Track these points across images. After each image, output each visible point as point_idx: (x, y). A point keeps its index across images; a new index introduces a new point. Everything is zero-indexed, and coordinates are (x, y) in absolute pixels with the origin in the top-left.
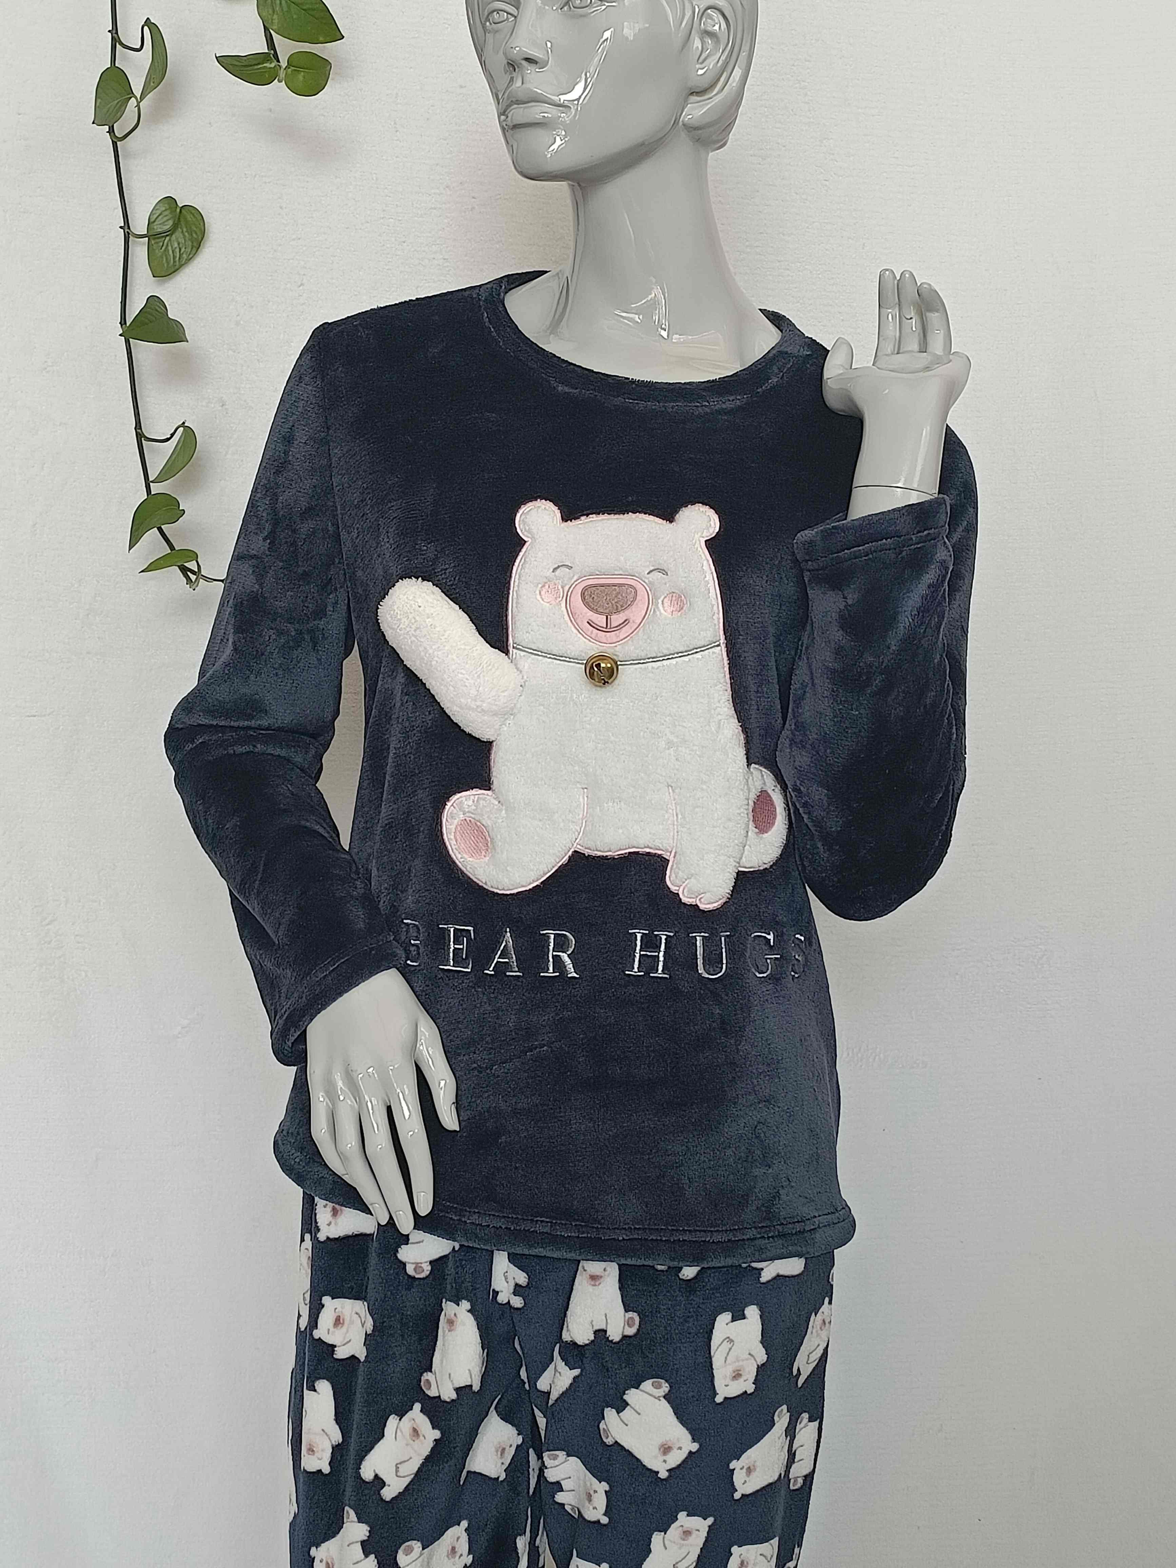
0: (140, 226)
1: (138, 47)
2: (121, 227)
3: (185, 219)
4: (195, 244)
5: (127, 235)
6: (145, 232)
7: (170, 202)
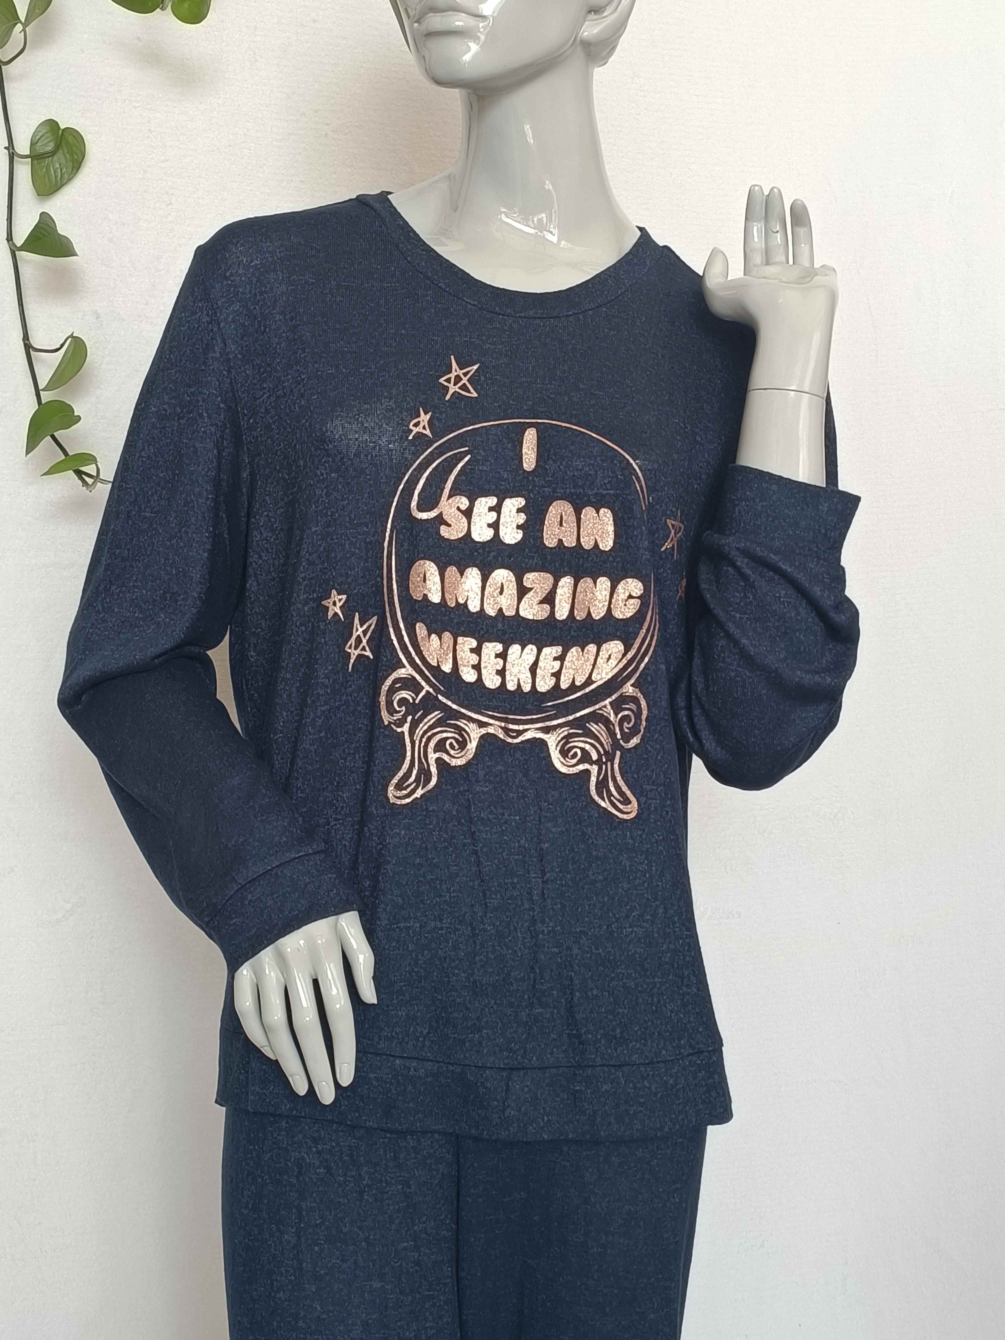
0: (23, 146)
2: (5, 148)
3: (66, 141)
4: (75, 164)
5: (12, 155)
6: (28, 153)
7: (52, 124)
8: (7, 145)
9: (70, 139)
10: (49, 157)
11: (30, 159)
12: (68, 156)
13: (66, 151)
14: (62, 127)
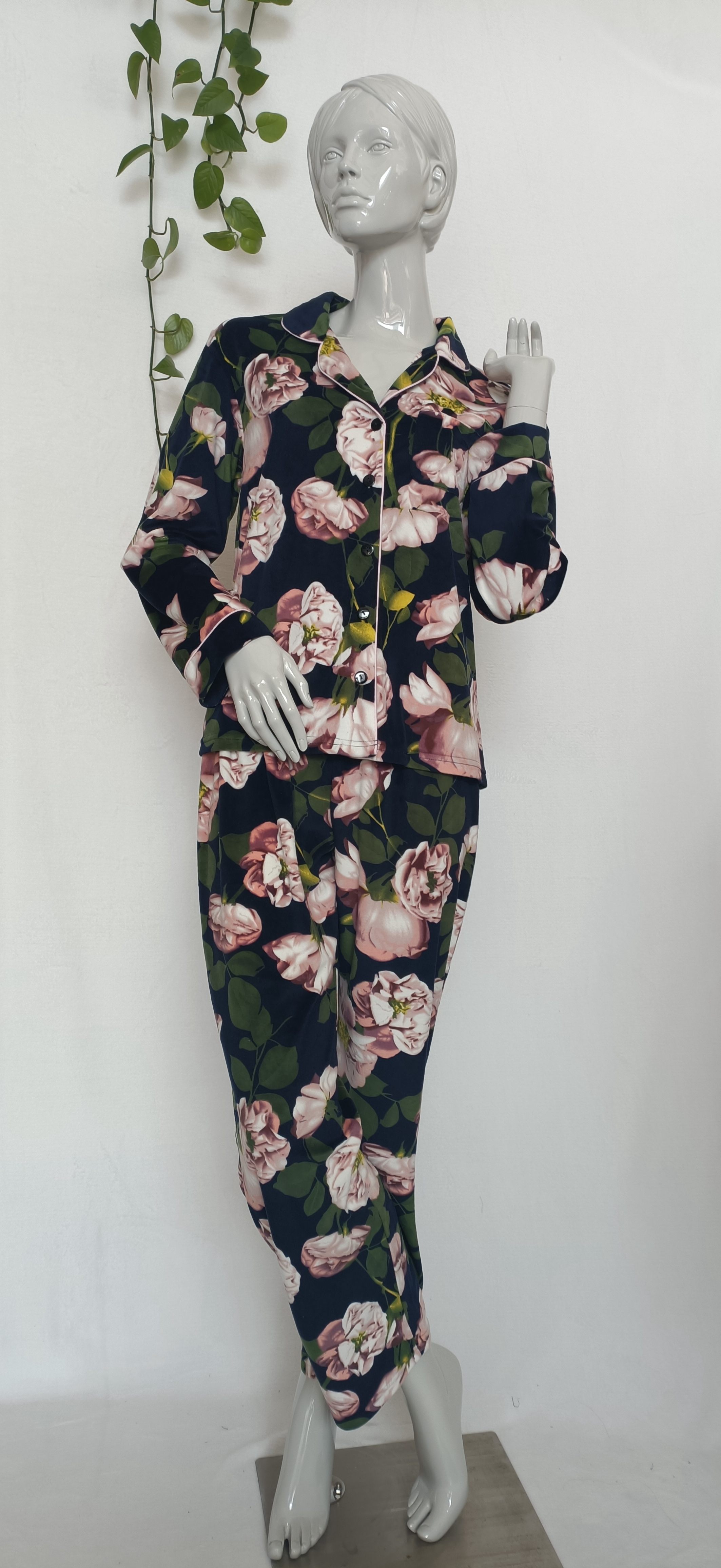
0: (160, 327)
1: (163, 232)
2: (151, 327)
3: (183, 326)
4: (188, 340)
5: (154, 331)
6: (163, 330)
7: (176, 316)
8: (152, 325)
9: (185, 325)
10: (173, 334)
11: (163, 334)
12: (184, 334)
13: (183, 332)
14: (181, 317)
